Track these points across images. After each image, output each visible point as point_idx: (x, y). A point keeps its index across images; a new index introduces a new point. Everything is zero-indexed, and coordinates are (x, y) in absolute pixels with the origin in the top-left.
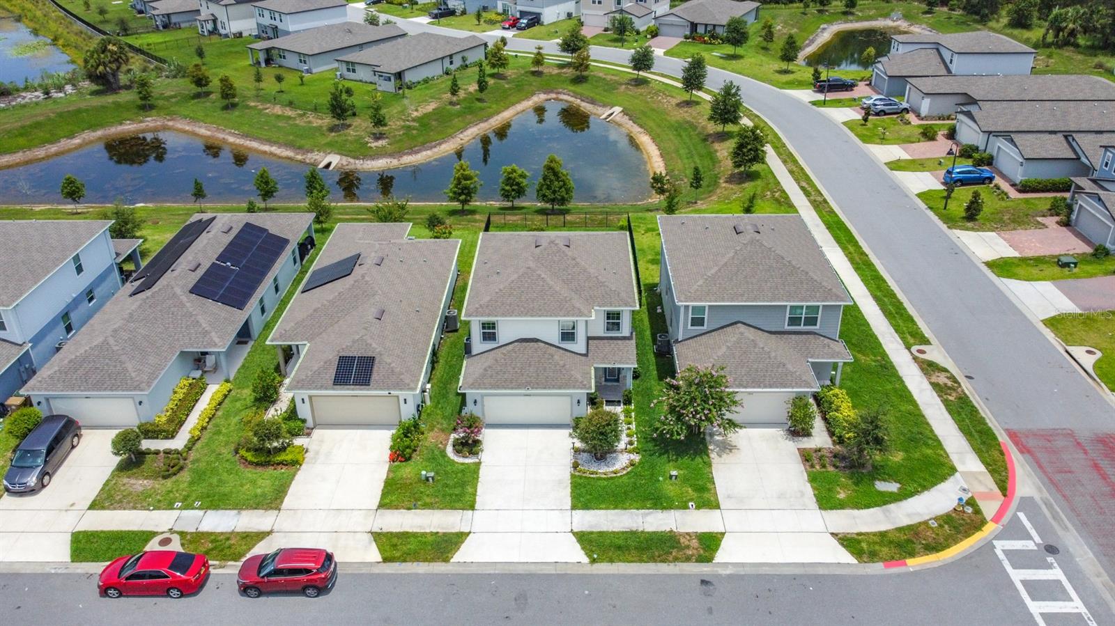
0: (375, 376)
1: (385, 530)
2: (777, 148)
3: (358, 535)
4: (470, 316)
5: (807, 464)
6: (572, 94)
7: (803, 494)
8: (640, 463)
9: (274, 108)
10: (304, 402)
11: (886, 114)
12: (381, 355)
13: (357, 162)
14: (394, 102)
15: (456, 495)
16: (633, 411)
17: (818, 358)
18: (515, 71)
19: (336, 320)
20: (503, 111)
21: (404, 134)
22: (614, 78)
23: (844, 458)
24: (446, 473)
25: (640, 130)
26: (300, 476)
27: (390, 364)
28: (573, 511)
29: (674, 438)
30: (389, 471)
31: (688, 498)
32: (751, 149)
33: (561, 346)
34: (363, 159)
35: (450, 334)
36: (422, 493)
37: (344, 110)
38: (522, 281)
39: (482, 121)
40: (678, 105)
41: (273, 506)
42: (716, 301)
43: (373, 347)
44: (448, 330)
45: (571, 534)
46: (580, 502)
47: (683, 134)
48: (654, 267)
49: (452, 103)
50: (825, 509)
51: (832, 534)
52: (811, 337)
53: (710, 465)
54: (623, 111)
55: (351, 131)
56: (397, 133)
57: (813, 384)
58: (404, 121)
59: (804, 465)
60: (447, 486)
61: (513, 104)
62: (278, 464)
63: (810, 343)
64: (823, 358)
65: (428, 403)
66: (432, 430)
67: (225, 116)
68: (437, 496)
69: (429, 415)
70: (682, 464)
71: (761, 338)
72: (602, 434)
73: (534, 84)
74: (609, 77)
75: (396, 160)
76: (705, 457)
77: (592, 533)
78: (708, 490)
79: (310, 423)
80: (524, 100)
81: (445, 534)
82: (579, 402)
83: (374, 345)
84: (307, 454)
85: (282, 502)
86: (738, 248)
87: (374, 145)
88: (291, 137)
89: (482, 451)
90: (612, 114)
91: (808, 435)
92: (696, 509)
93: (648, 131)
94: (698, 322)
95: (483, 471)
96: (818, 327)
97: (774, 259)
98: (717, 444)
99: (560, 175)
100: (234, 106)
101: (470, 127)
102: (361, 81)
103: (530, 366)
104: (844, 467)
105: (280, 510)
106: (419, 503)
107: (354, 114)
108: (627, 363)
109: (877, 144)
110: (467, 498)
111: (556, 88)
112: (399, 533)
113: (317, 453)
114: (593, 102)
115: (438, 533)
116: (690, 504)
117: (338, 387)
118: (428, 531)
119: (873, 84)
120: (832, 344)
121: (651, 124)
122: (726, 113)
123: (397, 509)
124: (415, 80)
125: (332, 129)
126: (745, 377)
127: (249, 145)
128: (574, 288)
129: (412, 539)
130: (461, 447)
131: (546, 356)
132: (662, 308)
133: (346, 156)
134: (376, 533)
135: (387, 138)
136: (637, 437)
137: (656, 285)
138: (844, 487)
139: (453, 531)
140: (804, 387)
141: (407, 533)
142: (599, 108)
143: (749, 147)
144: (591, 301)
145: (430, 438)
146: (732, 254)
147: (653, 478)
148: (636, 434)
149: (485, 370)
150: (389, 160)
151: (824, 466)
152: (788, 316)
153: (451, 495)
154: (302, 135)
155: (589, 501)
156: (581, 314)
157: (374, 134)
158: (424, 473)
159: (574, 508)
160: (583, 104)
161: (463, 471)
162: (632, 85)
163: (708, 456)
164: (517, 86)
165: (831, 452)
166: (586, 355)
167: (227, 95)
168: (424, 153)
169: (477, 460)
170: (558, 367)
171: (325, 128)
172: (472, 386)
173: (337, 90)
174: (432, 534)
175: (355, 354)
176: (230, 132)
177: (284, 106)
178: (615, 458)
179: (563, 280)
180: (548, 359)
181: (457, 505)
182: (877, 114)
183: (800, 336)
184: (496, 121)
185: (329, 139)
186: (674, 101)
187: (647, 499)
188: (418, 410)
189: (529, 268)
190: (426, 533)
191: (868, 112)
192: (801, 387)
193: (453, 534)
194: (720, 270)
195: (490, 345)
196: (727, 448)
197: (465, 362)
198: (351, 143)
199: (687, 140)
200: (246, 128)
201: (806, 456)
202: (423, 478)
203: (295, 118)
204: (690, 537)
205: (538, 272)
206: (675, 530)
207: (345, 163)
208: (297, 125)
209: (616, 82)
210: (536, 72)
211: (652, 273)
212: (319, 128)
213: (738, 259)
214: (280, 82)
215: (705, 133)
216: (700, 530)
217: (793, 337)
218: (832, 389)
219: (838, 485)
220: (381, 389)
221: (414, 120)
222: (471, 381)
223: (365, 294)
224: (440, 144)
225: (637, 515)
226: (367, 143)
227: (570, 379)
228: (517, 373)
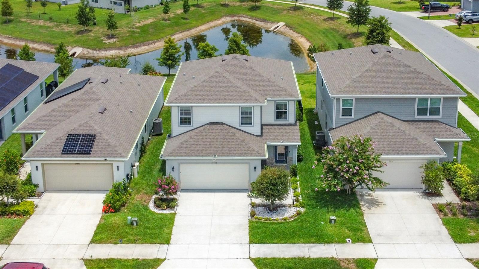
0: (95, 148)
1: (94, 257)
2: (398, 39)
3: (72, 262)
4: (171, 103)
5: (441, 213)
6: (249, 17)
7: (440, 233)
8: (305, 213)
9: (38, 23)
10: (37, 170)
11: (474, 22)
12: (101, 134)
13: (95, 52)
14: (124, 18)
15: (155, 234)
16: (299, 180)
17: (443, 138)
18: (210, 4)
19: (68, 116)
20: (200, 26)
21: (129, 36)
22: (278, 6)
23: (470, 209)
24: (148, 220)
25: (298, 35)
26: (29, 223)
27: (107, 140)
28: (251, 245)
29: (332, 190)
30: (102, 219)
31: (345, 235)
32: (379, 33)
33: (240, 128)
34: (99, 50)
35: (156, 137)
36: (127, 233)
37: (88, 19)
38: (211, 81)
39: (185, 30)
40: (325, 20)
41: (4, 241)
42: (361, 94)
43: (95, 128)
44: (155, 134)
45: (249, 260)
46: (256, 238)
47: (329, 36)
48: (312, 100)
49: (164, 20)
50: (460, 243)
51: (467, 259)
52: (436, 124)
53: (362, 215)
54: (285, 25)
55: (91, 34)
56: (124, 35)
57: (441, 152)
58: (130, 28)
59: (439, 214)
60: (147, 228)
61: (208, 22)
62: (12, 214)
63: (435, 128)
64: (446, 138)
65: (136, 176)
66: (138, 193)
67: (3, 27)
68: (138, 235)
69: (136, 184)
70: (339, 213)
71: (398, 124)
72: (274, 185)
73: (223, 11)
74: (275, 6)
75: (123, 51)
76: (358, 210)
77: (267, 259)
78: (362, 231)
79: (41, 188)
80: (215, 20)
81: (144, 260)
82: (255, 168)
83: (96, 127)
84: (37, 208)
85: (12, 239)
86: (376, 61)
87: (107, 41)
88: (49, 38)
89: (177, 206)
90: (278, 27)
91: (440, 195)
92: (352, 243)
93: (303, 35)
94: (347, 112)
95: (177, 219)
96: (440, 116)
97: (403, 67)
98: (367, 201)
99: (241, 46)
100: (10, 21)
101: (177, 34)
102: (101, 8)
103: (217, 140)
104: (471, 215)
105: (9, 244)
106: (125, 239)
107: (95, 24)
108: (293, 142)
109: (471, 37)
110: (164, 236)
111: (239, 14)
112: (106, 259)
113: (45, 208)
114: (264, 21)
115: (138, 259)
116: (347, 240)
117: (65, 155)
118: (130, 258)
119: (462, 7)
120: (452, 129)
121: (306, 31)
122: (359, 17)
123: (106, 243)
124: (139, 6)
125: (78, 33)
126: (386, 148)
127: (18, 44)
128: (251, 86)
129: (117, 263)
130: (160, 202)
131: (230, 134)
132: (319, 121)
133: (87, 48)
134: (87, 259)
135: (117, 37)
136: (302, 197)
137: (313, 109)
138: (473, 228)
139: (151, 258)
140: (434, 154)
141: (113, 259)
142: (269, 24)
143: (378, 31)
144: (264, 94)
145: (136, 198)
146: (371, 64)
147: (316, 223)
148: (301, 194)
149: (182, 143)
150: (117, 51)
151: (455, 214)
152: (416, 107)
153: (150, 234)
154: (56, 37)
155: (265, 237)
156: (257, 101)
157: (108, 35)
158: (129, 218)
159: (251, 242)
160: (257, 22)
161: (161, 219)
162: (291, 10)
163: (360, 208)
164: (210, 12)
165: (459, 206)
166: (261, 136)
167: (6, 13)
168: (143, 47)
169: (173, 212)
170: (239, 142)
171: (73, 32)
172: (171, 154)
173: (83, 4)
174: (133, 260)
175: (81, 133)
176: (6, 37)
177: (45, 20)
178: (285, 211)
179: (243, 81)
180: (231, 136)
181: (155, 241)
182: (467, 22)
183: (427, 123)
184: (195, 32)
185: (75, 39)
186: (322, 18)
187: (312, 236)
188: (128, 178)
189: (217, 72)
190: (129, 260)
191: (460, 20)
192: (431, 154)
193: (151, 260)
194: (362, 75)
195: (186, 128)
196: (374, 203)
197: (166, 142)
198: (91, 40)
199: (333, 39)
200: (17, 34)
201: (439, 209)
202: (129, 222)
203: (52, 27)
204: (349, 261)
205: (224, 75)
206: (335, 257)
207: (86, 53)
208: (54, 31)
209: (280, 9)
210: (224, 4)
211: (310, 103)
212: (69, 33)
213: (376, 67)
214: (44, 6)
215: (345, 34)
216: (356, 257)
217: (422, 124)
218: (455, 164)
219: (468, 227)
220: (99, 157)
221: (137, 28)
222: (170, 151)
223: (92, 99)
224: (155, 42)
225: (304, 247)
226: (103, 40)
227: (248, 150)
228: (206, 145)
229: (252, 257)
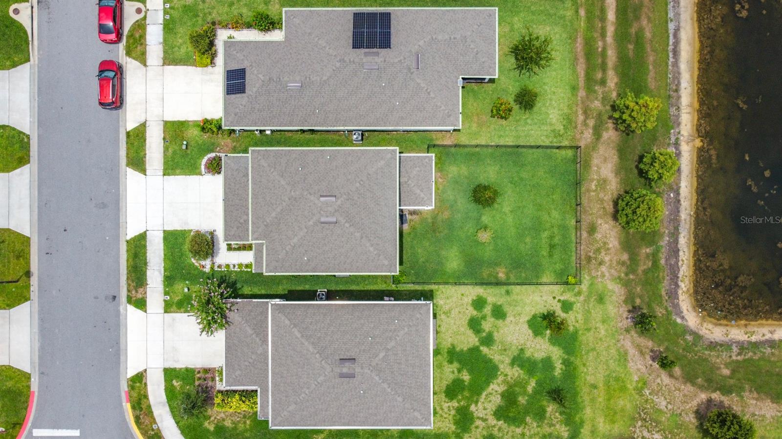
0: (233, 96)
1: (147, 128)
3: (144, 115)
7: (175, 361)
12: (246, 97)
28: (162, 231)
31: (172, 296)
41: (166, 61)
45: (145, 230)
46: (169, 235)
50: (164, 371)
51: (146, 370)
59: (201, 368)
85: (167, 65)
92: (164, 299)
104: (198, 390)
105: (163, 65)
106: (168, 144)
110: (172, 171)
112: (145, 137)
115: (145, 157)
116: (168, 297)
123: (164, 132)
134: (146, 124)
138: (182, 386)
139: (147, 166)
147: (187, 278)
151: (199, 379)
159: (165, 231)
161: (194, 165)
165: (212, 386)
169: (203, 173)
190: (145, 151)
204: (144, 294)
206: (148, 286)
216: (148, 300)
219: (183, 383)
225: (159, 266)
227: (230, 227)
228: (235, 191)
229: (147, 232)
